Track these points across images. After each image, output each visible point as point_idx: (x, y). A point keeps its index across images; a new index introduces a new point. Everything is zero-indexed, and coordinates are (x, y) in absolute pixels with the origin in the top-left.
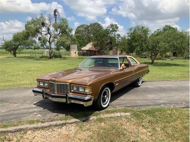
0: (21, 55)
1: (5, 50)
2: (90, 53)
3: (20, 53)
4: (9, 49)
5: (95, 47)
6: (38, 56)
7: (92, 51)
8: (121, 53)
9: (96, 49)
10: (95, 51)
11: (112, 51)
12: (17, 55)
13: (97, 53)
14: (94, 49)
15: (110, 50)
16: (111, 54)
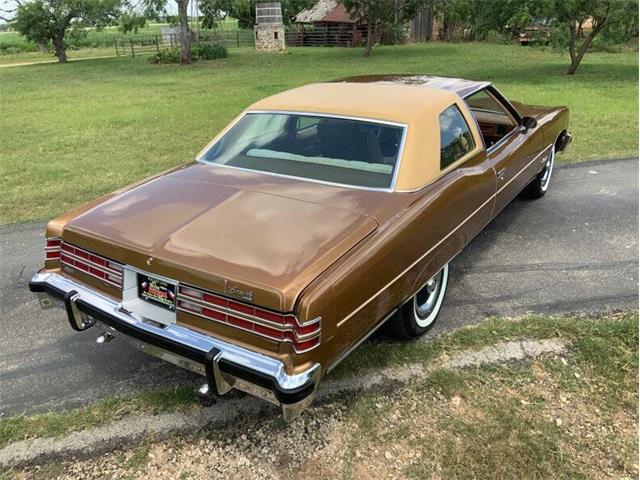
2: (327, 34)
5: (348, 11)
6: (144, 53)
7: (337, 24)
8: (445, 26)
9: (352, 17)
10: (350, 26)
13: (356, 34)
14: (343, 16)
15: (405, 17)
16: (408, 35)
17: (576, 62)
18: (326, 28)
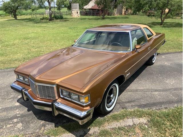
0: (23, 17)
1: (5, 12)
2: (92, 12)
3: (21, 15)
4: (8, 11)
5: (98, 6)
6: (39, 17)
7: (95, 9)
8: (126, 10)
10: (99, 10)
11: (116, 9)
12: (19, 17)
13: (100, 12)
14: (97, 8)
15: (114, 8)
16: (115, 13)
18: (92, 11)
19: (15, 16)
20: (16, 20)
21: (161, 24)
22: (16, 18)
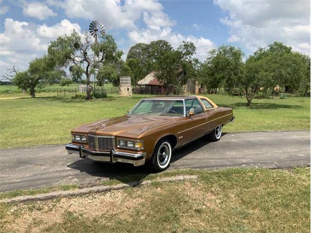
0: (43, 94)
1: (17, 87)
2: (151, 89)
3: (40, 92)
4: (23, 85)
5: (159, 80)
6: (69, 95)
7: (155, 86)
8: (201, 87)
9: (160, 83)
10: (160, 87)
11: (185, 86)
12: (37, 95)
13: (163, 90)
14: (158, 83)
15: (182, 83)
17: (249, 102)
18: (150, 87)
19: (32, 93)
20: (33, 99)
21: (248, 105)
22: (34, 95)
